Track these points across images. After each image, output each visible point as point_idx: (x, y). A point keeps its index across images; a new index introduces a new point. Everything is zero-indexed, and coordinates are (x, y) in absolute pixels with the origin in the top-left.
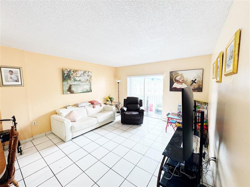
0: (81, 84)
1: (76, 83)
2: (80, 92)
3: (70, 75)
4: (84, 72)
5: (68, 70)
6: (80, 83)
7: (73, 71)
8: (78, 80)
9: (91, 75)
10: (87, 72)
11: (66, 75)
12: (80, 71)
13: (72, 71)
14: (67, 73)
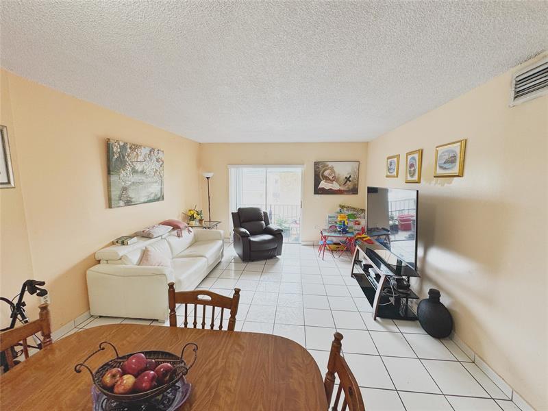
0: (145, 180)
1: (136, 178)
2: (142, 201)
3: (124, 157)
4: (151, 152)
5: (122, 144)
6: (143, 178)
7: (130, 148)
8: (139, 170)
9: (163, 159)
10: (156, 152)
11: (116, 157)
12: (142, 148)
13: (128, 146)
14: (119, 151)
